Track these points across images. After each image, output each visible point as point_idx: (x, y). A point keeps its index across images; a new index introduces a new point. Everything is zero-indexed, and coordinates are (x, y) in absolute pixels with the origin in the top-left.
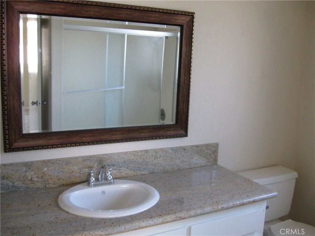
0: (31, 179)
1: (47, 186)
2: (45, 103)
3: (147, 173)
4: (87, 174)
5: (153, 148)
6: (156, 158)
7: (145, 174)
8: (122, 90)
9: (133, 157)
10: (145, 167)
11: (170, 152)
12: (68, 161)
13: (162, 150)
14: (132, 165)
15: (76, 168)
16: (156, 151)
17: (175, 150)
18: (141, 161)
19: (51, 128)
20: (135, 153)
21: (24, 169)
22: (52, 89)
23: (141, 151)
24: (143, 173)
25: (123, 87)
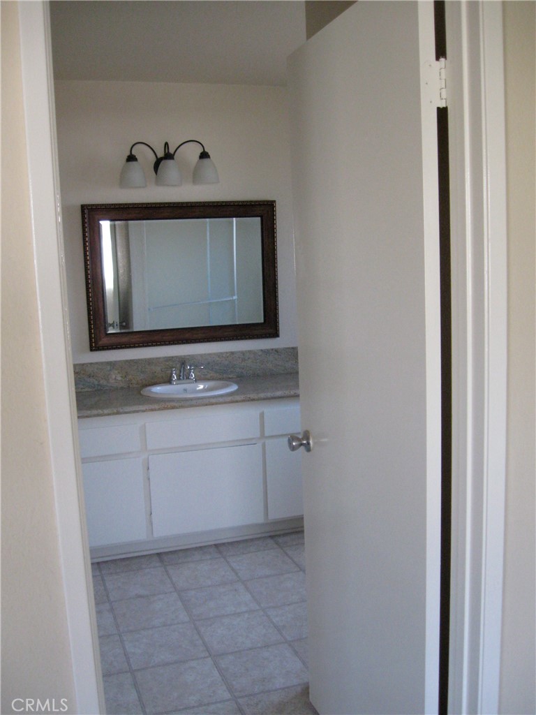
0: (115, 379)
1: (131, 386)
2: (124, 324)
3: (235, 377)
4: (169, 375)
5: (240, 350)
6: (244, 360)
7: (232, 378)
8: (234, 301)
9: (217, 359)
10: (232, 369)
11: (260, 354)
12: (150, 362)
13: (250, 352)
14: (217, 367)
15: (158, 369)
16: (243, 353)
17: (266, 352)
18: (227, 363)
19: (132, 328)
20: (220, 355)
21: (109, 368)
22: (133, 304)
23: (227, 353)
24: (230, 376)
25: (235, 297)
